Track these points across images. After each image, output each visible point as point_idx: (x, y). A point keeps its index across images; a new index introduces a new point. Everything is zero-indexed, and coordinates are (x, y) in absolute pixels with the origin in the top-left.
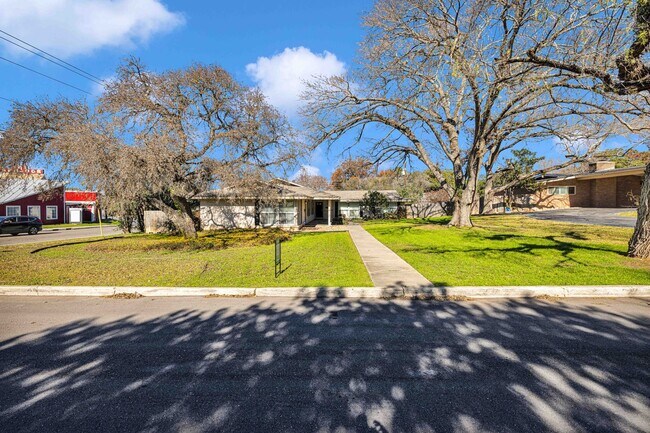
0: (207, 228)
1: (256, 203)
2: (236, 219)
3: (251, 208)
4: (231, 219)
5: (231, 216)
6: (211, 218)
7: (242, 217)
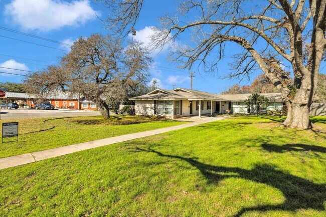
0: (137, 114)
1: (155, 102)
2: (147, 110)
3: (153, 105)
4: (145, 110)
5: (145, 109)
6: (139, 109)
7: (150, 109)
